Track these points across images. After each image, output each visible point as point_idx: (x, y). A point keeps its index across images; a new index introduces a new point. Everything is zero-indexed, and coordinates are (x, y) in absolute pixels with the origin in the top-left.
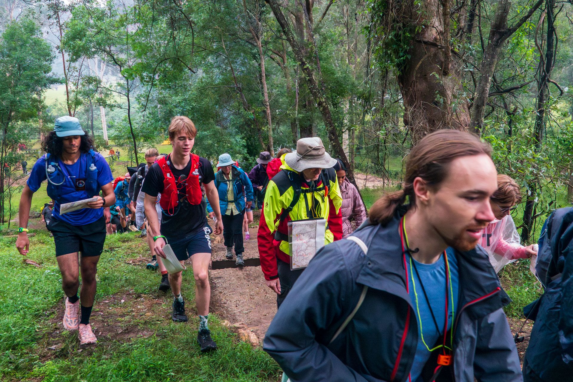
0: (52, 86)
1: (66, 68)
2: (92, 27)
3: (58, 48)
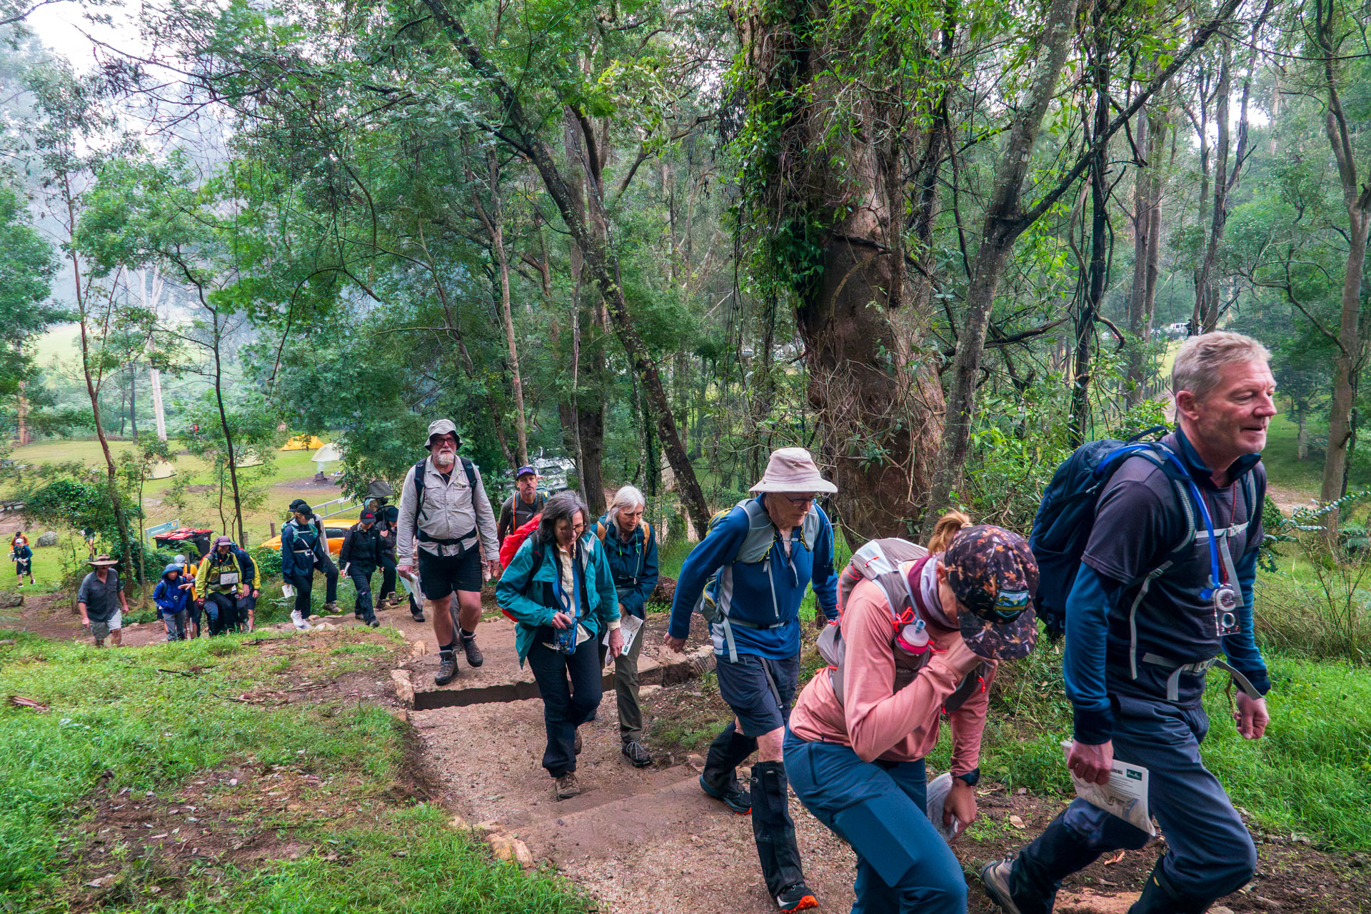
0: (50, 327)
1: (82, 291)
2: (140, 205)
3: (65, 247)
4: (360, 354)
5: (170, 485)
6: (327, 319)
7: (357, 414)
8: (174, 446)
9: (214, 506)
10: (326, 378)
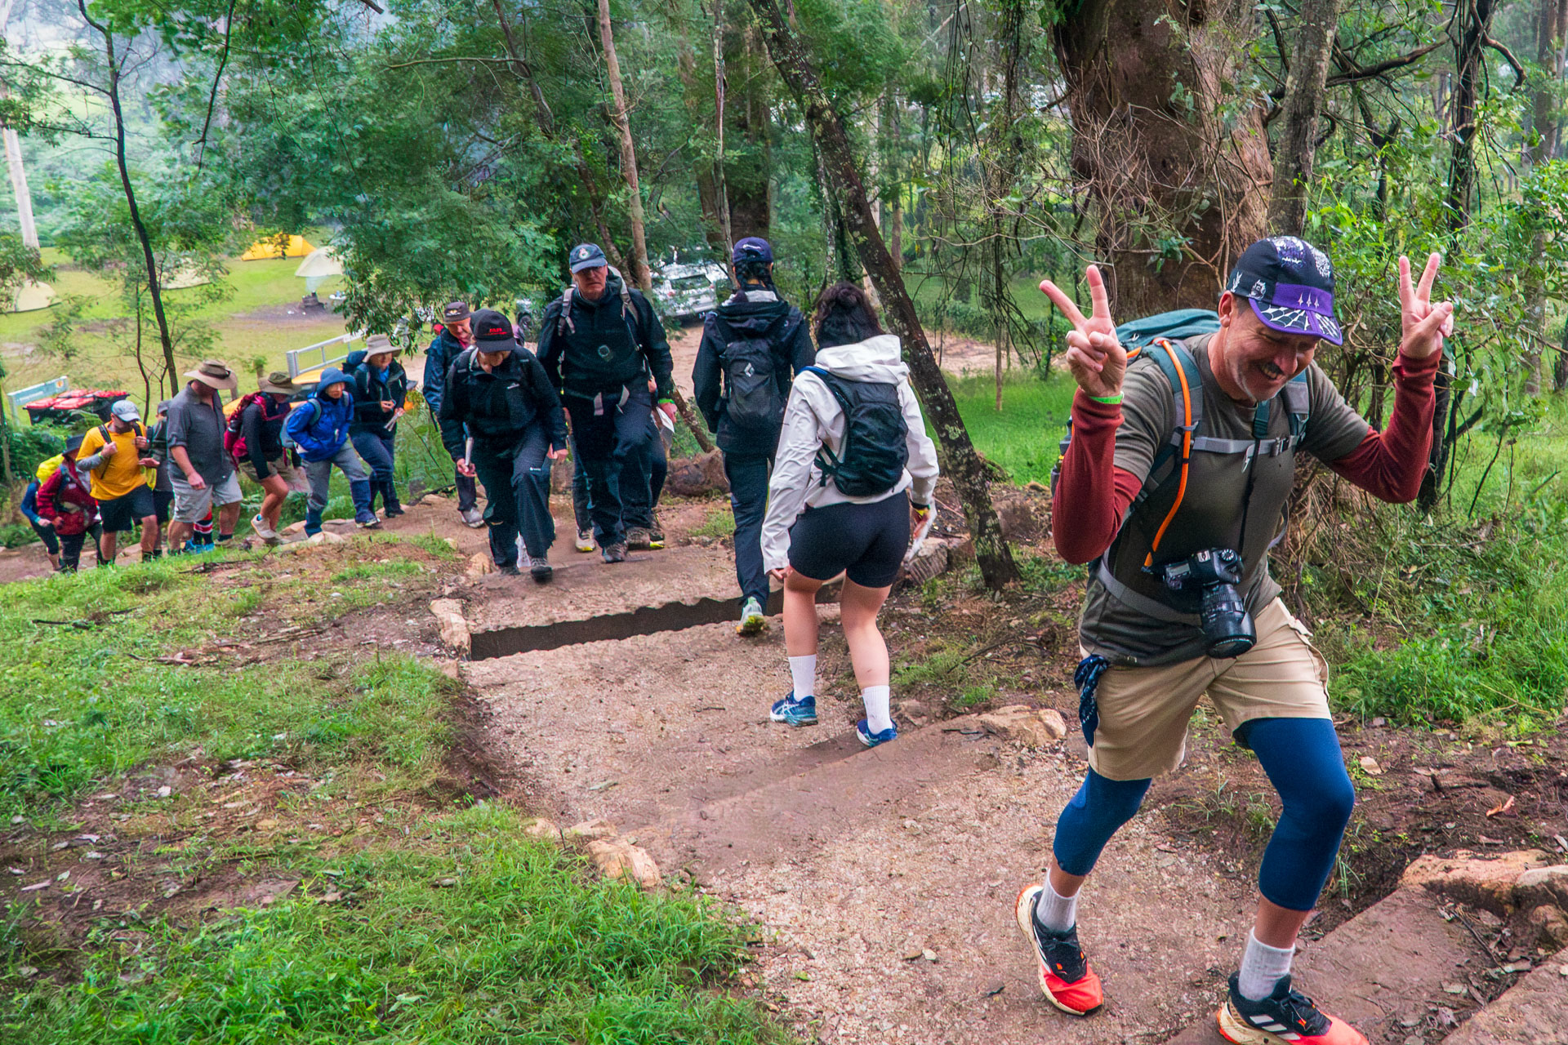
4: (361, 102)
5: (47, 321)
6: (305, 44)
7: (360, 198)
8: (50, 257)
9: (127, 352)
10: (304, 141)
